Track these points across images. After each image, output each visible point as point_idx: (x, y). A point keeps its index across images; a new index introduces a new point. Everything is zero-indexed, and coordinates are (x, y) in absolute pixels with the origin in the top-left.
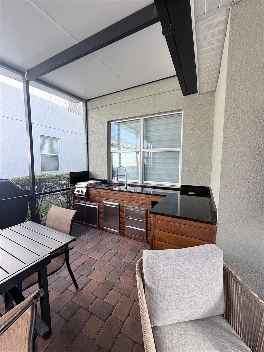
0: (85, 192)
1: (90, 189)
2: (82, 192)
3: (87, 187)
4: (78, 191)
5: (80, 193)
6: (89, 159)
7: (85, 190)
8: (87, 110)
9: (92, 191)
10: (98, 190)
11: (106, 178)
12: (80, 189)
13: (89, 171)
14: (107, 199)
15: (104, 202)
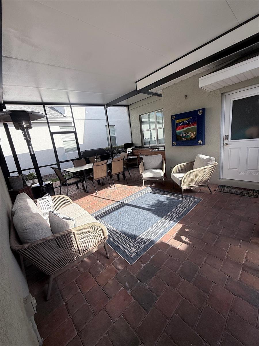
0: (131, 152)
1: (133, 150)
2: (130, 152)
3: (132, 149)
4: (128, 152)
5: (130, 153)
6: (132, 136)
7: (131, 151)
8: (129, 110)
9: (135, 151)
10: (137, 150)
11: (141, 145)
12: (129, 151)
13: (133, 142)
14: (141, 154)
15: (140, 155)
